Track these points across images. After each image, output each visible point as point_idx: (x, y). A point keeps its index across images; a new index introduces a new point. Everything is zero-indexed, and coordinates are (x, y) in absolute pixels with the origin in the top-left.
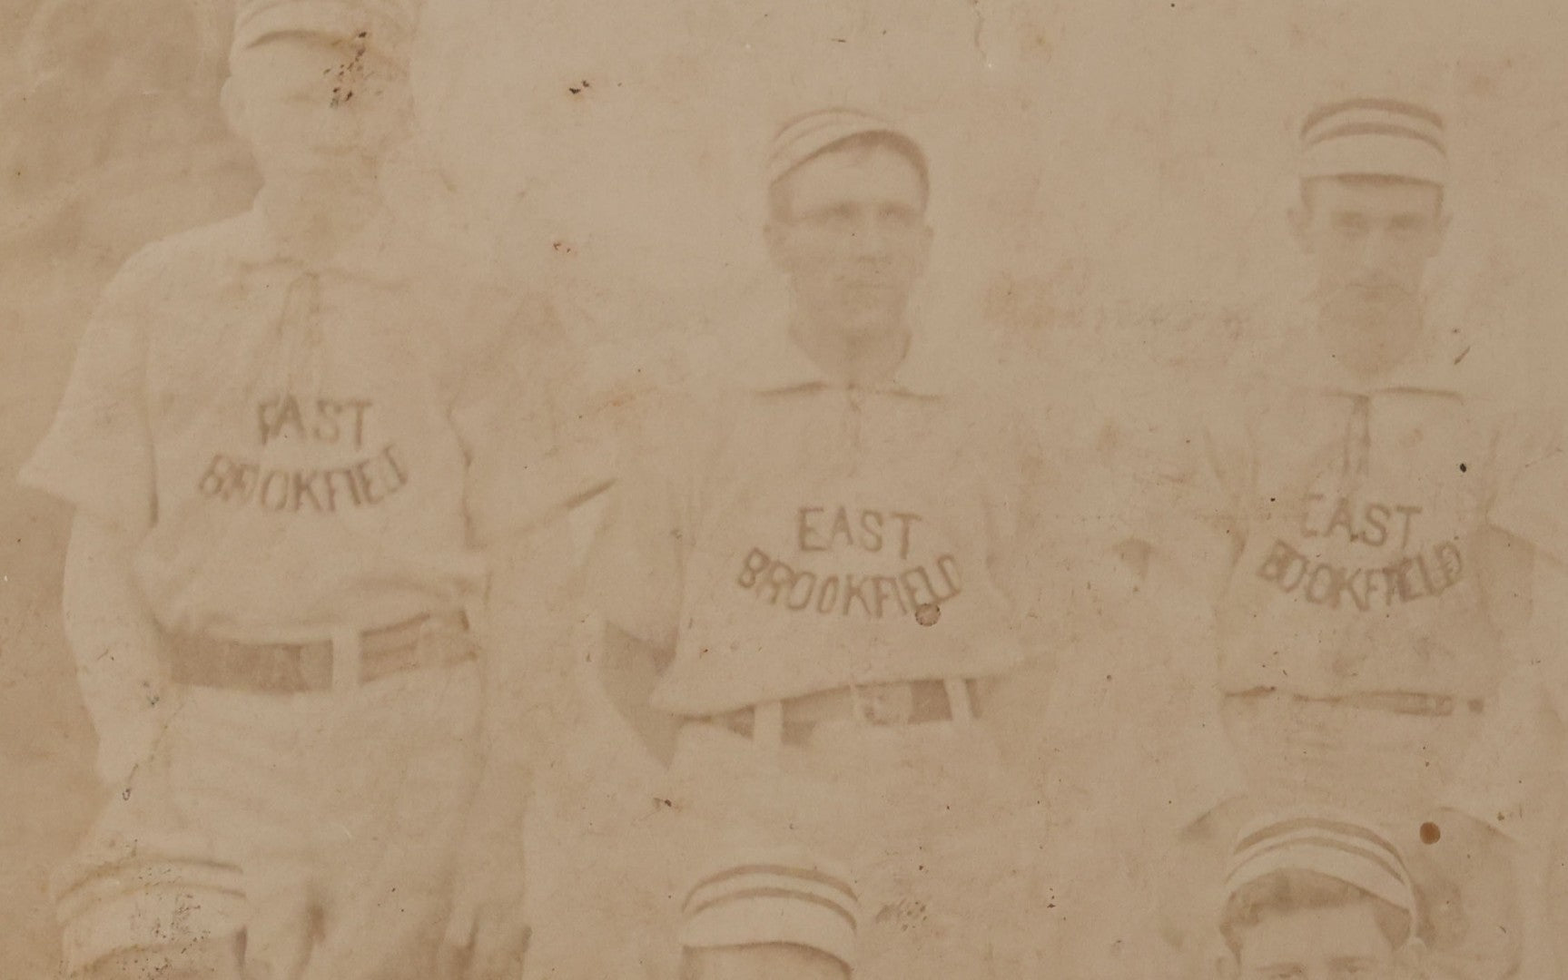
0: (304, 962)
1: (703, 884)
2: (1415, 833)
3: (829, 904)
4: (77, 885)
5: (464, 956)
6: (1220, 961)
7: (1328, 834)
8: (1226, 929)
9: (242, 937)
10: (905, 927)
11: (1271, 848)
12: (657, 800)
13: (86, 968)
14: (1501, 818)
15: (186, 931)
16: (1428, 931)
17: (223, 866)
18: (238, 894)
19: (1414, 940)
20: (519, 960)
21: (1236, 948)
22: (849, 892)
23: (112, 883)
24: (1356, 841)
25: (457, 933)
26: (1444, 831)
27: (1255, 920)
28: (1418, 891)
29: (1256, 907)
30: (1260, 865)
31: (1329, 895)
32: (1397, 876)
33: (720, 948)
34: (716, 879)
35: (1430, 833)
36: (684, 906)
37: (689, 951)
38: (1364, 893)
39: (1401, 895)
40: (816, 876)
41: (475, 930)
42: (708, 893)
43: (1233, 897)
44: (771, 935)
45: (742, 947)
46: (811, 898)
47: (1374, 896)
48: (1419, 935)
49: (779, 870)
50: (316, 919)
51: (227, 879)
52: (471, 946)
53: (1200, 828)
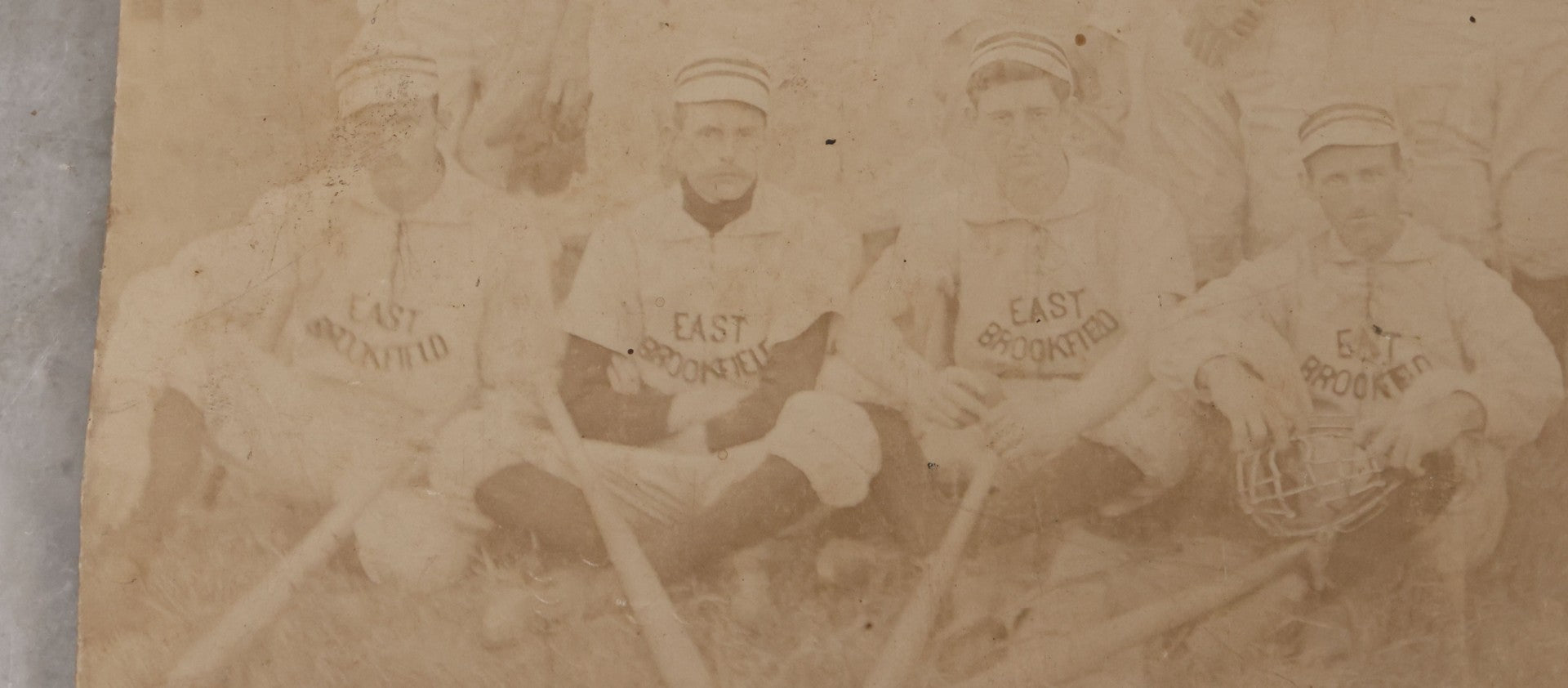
0: (470, 110)
1: (685, 69)
2: (1073, 40)
3: (756, 80)
4: (346, 70)
5: (557, 108)
6: (967, 109)
7: (1024, 41)
8: (970, 92)
9: (436, 98)
10: (796, 92)
11: (995, 48)
12: (661, 24)
13: (351, 115)
14: (1119, 31)
15: (406, 95)
16: (1079, 92)
17: (426, 60)
18: (434, 74)
19: (1072, 98)
20: (586, 110)
21: (976, 103)
22: (764, 72)
23: (366, 69)
24: (1040, 44)
25: (553, 95)
26: (1088, 38)
27: (986, 88)
28: (1074, 72)
29: (986, 80)
30: (989, 57)
31: (1026, 74)
32: (1064, 64)
33: (694, 103)
34: (693, 66)
35: (1080, 40)
36: (676, 80)
37: (678, 105)
38: (1045, 72)
39: (1063, 73)
40: (748, 64)
41: (562, 94)
42: (688, 73)
43: (973, 75)
44: (723, 97)
45: (707, 103)
46: (746, 76)
47: (1050, 74)
48: (1074, 95)
49: (728, 61)
50: (476, 88)
51: (427, 66)
52: (560, 102)
53: (955, 37)
